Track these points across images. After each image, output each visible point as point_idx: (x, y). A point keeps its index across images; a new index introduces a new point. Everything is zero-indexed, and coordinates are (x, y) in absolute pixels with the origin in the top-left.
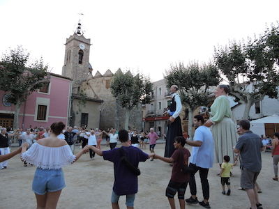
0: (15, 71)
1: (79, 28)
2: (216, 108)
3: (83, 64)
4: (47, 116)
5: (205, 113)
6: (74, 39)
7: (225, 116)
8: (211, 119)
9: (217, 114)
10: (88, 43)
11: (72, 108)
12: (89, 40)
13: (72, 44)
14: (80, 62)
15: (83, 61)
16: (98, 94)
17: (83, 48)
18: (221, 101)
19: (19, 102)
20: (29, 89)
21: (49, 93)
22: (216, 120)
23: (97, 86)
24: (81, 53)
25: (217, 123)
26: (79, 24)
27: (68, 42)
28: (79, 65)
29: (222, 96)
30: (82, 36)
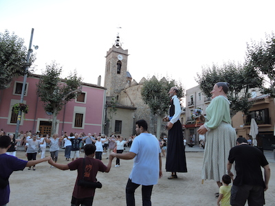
0: (49, 83)
1: (118, 40)
2: (211, 112)
3: (122, 74)
4: (84, 124)
5: (199, 116)
6: (113, 51)
7: (223, 121)
8: (206, 124)
9: (213, 117)
10: (125, 54)
11: (106, 116)
12: (127, 51)
13: (111, 56)
14: (119, 73)
15: (122, 71)
16: (134, 102)
17: (121, 59)
18: (218, 102)
19: (55, 111)
20: (63, 99)
21: (85, 103)
22: (212, 126)
23: (133, 94)
24: (119, 64)
25: (212, 130)
26: (118, 37)
27: (108, 54)
28: (118, 75)
29: (220, 96)
30: (120, 48)
